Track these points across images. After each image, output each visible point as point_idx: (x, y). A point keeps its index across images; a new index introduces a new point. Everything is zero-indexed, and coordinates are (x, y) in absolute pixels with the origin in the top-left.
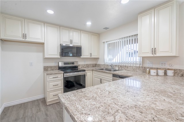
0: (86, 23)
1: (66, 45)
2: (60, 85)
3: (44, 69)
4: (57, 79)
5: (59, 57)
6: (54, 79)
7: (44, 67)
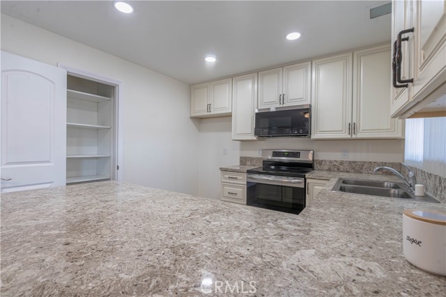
0: (285, 36)
1: (276, 108)
2: (239, 196)
3: (241, 161)
4: (236, 182)
5: (255, 138)
6: (228, 181)
7: (241, 158)
